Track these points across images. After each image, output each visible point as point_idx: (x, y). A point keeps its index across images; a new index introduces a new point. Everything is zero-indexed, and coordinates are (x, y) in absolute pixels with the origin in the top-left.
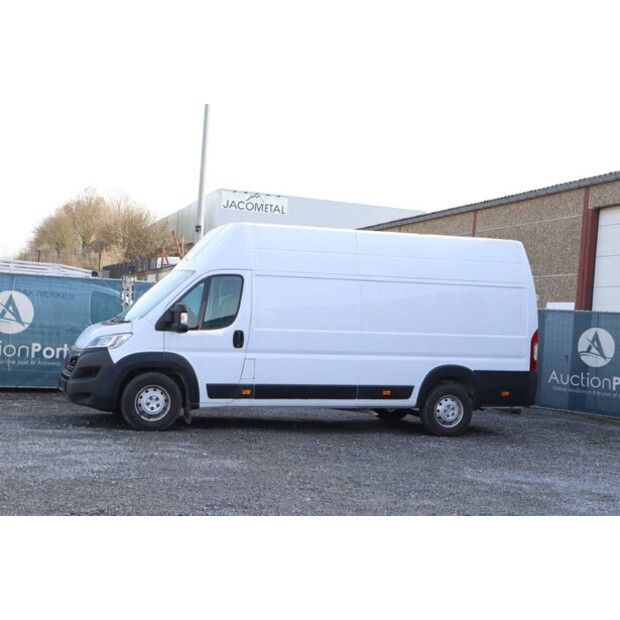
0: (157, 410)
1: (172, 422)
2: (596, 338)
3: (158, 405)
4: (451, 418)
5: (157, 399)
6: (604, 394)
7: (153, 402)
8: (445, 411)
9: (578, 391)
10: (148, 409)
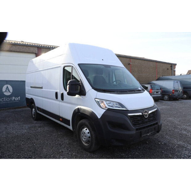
2: (7, 87)
6: (11, 102)
9: (4, 103)
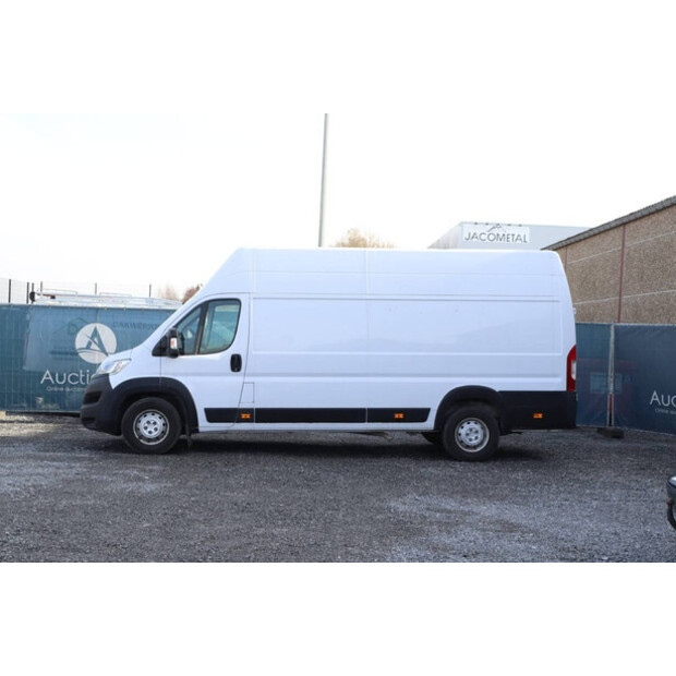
0: (155, 434)
1: (171, 446)
3: (156, 429)
4: (474, 442)
5: (155, 423)
7: (151, 426)
8: (467, 435)
10: (146, 433)
